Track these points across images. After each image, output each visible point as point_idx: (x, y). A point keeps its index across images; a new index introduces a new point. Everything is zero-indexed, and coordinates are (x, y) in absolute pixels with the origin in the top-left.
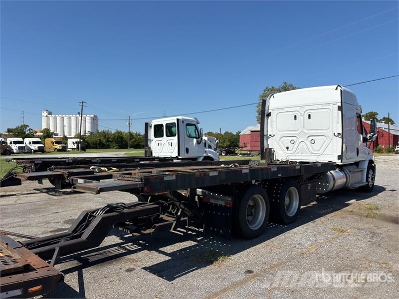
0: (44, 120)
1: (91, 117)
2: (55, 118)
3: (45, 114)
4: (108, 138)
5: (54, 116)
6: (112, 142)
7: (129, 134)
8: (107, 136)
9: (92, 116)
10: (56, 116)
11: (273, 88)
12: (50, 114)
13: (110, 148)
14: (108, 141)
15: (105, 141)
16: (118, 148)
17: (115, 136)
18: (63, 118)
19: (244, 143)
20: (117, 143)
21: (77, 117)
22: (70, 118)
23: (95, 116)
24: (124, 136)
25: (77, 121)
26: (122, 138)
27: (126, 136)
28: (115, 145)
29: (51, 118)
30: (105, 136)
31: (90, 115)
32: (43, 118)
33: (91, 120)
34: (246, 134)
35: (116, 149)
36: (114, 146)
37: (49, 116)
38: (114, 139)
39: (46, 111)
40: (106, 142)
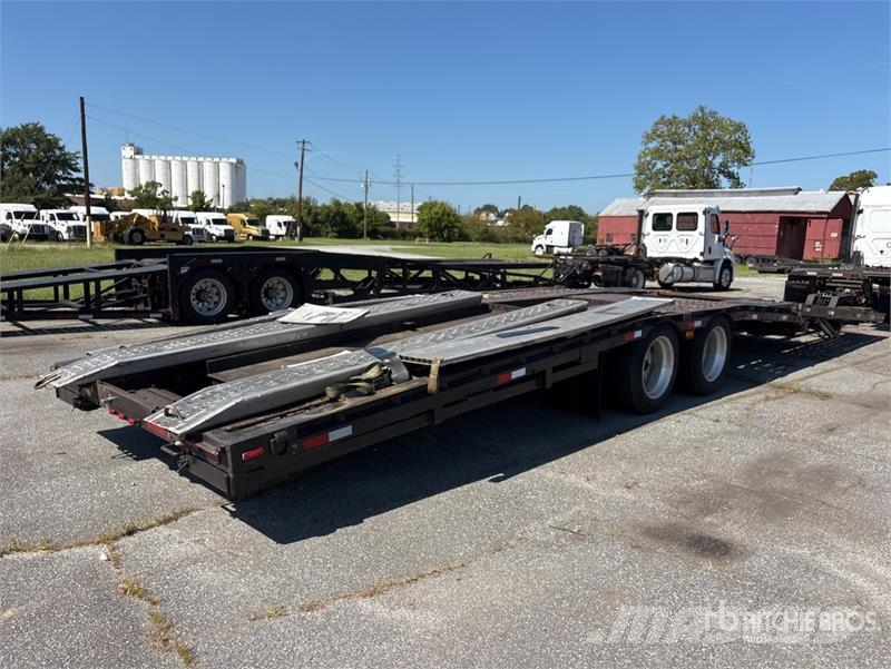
0: (126, 166)
1: (232, 164)
2: (151, 162)
3: (128, 152)
4: (317, 214)
5: (147, 157)
6: (323, 223)
7: (355, 208)
8: (313, 211)
9: (234, 161)
10: (154, 158)
11: (675, 117)
12: (139, 153)
13: (320, 236)
14: (316, 221)
15: (309, 221)
16: (337, 237)
17: (331, 211)
18: (169, 163)
19: (608, 235)
20: (334, 225)
21: (199, 163)
22: (184, 164)
23: (240, 162)
24: (347, 211)
25: (199, 171)
26: (343, 215)
27: (352, 212)
28: (329, 229)
29: (142, 161)
30: (310, 210)
31: (228, 158)
32: (124, 161)
33: (232, 170)
34: (613, 214)
35: (332, 237)
36: (327, 233)
37: (137, 157)
38: (328, 216)
39: (131, 145)
40: (313, 223)
